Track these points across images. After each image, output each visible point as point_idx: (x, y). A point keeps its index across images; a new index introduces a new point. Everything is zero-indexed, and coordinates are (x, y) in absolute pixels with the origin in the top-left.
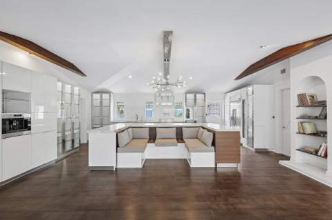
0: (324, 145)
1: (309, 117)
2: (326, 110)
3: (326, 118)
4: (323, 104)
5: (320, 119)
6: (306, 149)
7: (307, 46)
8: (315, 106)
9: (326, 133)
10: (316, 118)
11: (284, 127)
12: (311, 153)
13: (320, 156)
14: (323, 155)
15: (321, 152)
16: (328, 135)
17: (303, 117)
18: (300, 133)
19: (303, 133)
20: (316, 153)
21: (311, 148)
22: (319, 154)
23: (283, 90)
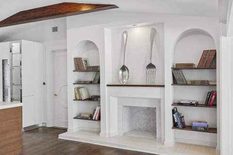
0: (97, 108)
1: (85, 83)
2: (99, 74)
3: (99, 82)
4: (96, 69)
5: (94, 84)
6: (82, 115)
7: (84, 9)
8: (90, 71)
9: (99, 97)
10: (91, 83)
11: (56, 95)
12: (87, 119)
13: (95, 120)
14: (96, 119)
15: (96, 116)
16: (102, 99)
17: (79, 83)
18: (76, 99)
19: (79, 100)
20: (91, 118)
21: (86, 114)
22: (94, 118)
23: (53, 52)
